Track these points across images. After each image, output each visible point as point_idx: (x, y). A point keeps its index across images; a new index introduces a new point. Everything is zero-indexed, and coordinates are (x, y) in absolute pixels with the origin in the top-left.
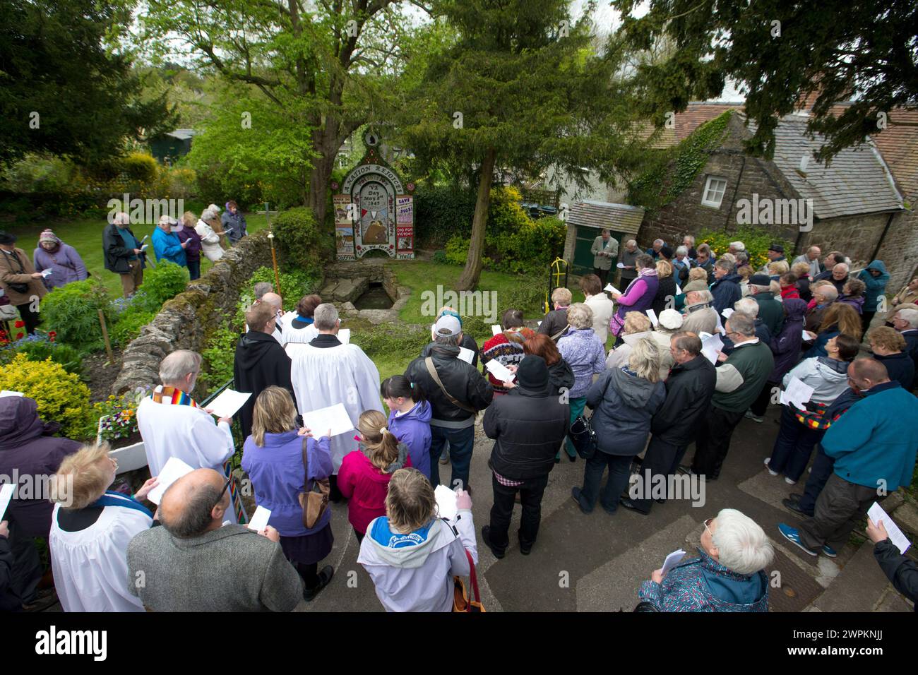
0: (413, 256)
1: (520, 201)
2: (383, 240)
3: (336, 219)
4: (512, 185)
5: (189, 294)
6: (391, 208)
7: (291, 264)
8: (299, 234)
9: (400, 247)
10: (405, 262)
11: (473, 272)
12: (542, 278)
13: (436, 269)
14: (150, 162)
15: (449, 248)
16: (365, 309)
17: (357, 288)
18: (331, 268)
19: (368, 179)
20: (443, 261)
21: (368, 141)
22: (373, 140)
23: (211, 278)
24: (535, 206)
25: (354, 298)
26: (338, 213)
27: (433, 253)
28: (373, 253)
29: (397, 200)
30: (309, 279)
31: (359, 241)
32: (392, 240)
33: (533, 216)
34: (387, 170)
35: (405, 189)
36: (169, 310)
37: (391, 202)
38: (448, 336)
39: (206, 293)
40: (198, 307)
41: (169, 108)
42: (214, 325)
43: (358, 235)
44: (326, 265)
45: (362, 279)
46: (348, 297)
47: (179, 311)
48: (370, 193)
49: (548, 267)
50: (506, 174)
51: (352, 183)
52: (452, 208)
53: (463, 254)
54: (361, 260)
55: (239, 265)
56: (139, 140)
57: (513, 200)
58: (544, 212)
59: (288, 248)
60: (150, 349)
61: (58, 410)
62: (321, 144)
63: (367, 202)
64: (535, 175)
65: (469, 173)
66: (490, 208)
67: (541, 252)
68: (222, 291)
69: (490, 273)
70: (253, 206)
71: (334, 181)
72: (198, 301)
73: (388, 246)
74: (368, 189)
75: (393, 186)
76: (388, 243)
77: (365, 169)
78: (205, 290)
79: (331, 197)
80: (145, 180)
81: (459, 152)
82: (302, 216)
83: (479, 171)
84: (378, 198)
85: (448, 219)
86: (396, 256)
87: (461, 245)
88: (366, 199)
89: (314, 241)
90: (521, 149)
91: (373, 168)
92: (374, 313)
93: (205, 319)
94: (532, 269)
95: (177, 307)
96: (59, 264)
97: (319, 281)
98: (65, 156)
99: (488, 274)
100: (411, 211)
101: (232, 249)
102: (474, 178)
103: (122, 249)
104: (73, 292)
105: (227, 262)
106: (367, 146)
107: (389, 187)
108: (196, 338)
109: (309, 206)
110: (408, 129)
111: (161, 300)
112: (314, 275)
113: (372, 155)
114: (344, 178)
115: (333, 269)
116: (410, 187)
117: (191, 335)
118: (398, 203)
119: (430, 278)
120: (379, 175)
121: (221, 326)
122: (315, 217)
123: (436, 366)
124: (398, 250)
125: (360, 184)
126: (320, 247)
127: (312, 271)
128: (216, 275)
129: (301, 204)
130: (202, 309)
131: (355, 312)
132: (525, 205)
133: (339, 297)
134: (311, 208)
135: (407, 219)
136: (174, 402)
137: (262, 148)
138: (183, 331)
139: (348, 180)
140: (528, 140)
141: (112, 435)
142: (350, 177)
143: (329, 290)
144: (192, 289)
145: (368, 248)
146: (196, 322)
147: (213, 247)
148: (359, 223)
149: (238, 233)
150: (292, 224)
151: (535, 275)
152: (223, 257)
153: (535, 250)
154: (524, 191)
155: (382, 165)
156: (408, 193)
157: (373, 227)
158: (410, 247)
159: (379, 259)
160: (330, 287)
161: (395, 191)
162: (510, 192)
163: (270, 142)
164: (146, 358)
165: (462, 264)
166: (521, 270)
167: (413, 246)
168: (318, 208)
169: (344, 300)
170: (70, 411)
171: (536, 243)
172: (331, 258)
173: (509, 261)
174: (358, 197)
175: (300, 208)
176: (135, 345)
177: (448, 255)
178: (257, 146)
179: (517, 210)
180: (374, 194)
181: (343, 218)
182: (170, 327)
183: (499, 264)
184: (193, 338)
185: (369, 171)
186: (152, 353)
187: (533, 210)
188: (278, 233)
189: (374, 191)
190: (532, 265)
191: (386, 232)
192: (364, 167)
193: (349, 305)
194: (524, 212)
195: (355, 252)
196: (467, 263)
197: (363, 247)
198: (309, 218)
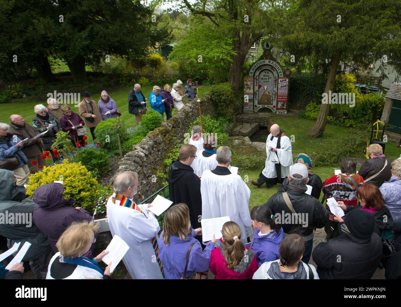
0: (286, 113)
1: (354, 83)
2: (269, 102)
3: (244, 90)
4: (350, 73)
5: (161, 128)
6: (276, 84)
7: (219, 113)
8: (223, 98)
9: (279, 107)
10: (281, 116)
11: (321, 125)
12: (365, 132)
13: (299, 121)
14: (159, 59)
15: (307, 109)
16: (255, 141)
17: (253, 129)
18: (240, 117)
19: (264, 68)
20: (304, 117)
21: (265, 46)
22: (268, 46)
23: (174, 120)
24: (364, 86)
25: (251, 134)
26: (246, 87)
27: (298, 112)
28: (264, 110)
29: (279, 80)
30: (227, 122)
31: (256, 102)
32: (275, 103)
33: (362, 92)
34: (275, 63)
35: (284, 73)
36: (149, 137)
37: (275, 81)
38: (300, 179)
39: (170, 128)
40: (165, 136)
41: (169, 31)
42: (172, 146)
43: (256, 99)
44: (237, 115)
45: (256, 124)
46: (247, 134)
47: (154, 138)
48: (264, 76)
49: (370, 125)
50: (347, 65)
51: (254, 70)
52: (312, 85)
53: (316, 113)
54: (256, 113)
55: (190, 113)
56: (155, 48)
57: (350, 82)
58: (370, 90)
59: (217, 105)
60: (134, 159)
61: (77, 192)
62: (239, 48)
63: (262, 81)
64: (366, 66)
65: (324, 65)
66: (335, 86)
67: (366, 115)
68: (179, 127)
69: (332, 126)
70: (204, 81)
71: (245, 68)
72: (165, 133)
73: (272, 106)
74: (263, 73)
75: (277, 72)
76: (272, 104)
77: (262, 62)
78: (170, 127)
79: (243, 77)
80: (156, 67)
81: (318, 52)
82: (226, 87)
83: (330, 63)
84: (269, 79)
85: (308, 92)
86: (276, 112)
87: (315, 108)
88: (262, 79)
89: (231, 102)
90: (360, 49)
91: (267, 62)
92: (260, 145)
93: (168, 142)
94: (359, 125)
95: (153, 135)
96: (108, 108)
97: (232, 124)
98: (124, 56)
99: (330, 126)
100: (287, 87)
101: (188, 104)
102: (326, 68)
103: (135, 102)
104: (109, 123)
105: (183, 111)
106: (264, 49)
107: (275, 73)
108: (161, 153)
109: (230, 82)
110: (287, 36)
111: (148, 130)
112: (230, 121)
113: (267, 54)
114: (251, 67)
115: (241, 117)
116: (288, 73)
117: (159, 151)
118: (279, 82)
119: (295, 126)
120: (270, 65)
121: (175, 147)
122: (233, 88)
123: (291, 200)
124: (277, 109)
125: (259, 70)
126: (234, 105)
127: (229, 118)
128: (176, 119)
129: (227, 81)
130: (167, 137)
131: (250, 143)
132: (357, 85)
133: (243, 133)
134: (231, 83)
135: (284, 91)
136: (121, 204)
137: (207, 50)
138: (154, 149)
139: (252, 68)
140: (366, 42)
141: (100, 211)
142: (254, 66)
143: (238, 129)
144: (163, 126)
145: (261, 106)
146: (163, 144)
147: (179, 103)
148: (257, 92)
149: (193, 96)
150: (220, 92)
151: (361, 129)
152: (182, 109)
153: (362, 114)
154: (358, 76)
155: (272, 60)
156: (286, 76)
157: (264, 95)
158: (285, 108)
159: (267, 113)
160: (238, 127)
161: (278, 75)
162: (349, 77)
163: (212, 47)
164: (130, 165)
165: (315, 119)
166: (351, 126)
167: (286, 107)
168: (235, 84)
169: (244, 135)
170: (83, 194)
171: (363, 109)
172: (240, 112)
173: (344, 119)
174: (258, 78)
175: (226, 83)
176: (127, 156)
177: (306, 114)
178: (205, 49)
179: (352, 88)
180: (267, 76)
181: (249, 89)
182: (146, 147)
183: (338, 121)
184: (160, 153)
185: (264, 63)
186: (134, 162)
187: (362, 88)
188: (213, 96)
189: (266, 74)
190: (359, 123)
191: (271, 98)
192: (262, 61)
193: (247, 139)
194: (357, 89)
195: (254, 109)
196: (318, 119)
197: (258, 106)
198: (229, 89)
